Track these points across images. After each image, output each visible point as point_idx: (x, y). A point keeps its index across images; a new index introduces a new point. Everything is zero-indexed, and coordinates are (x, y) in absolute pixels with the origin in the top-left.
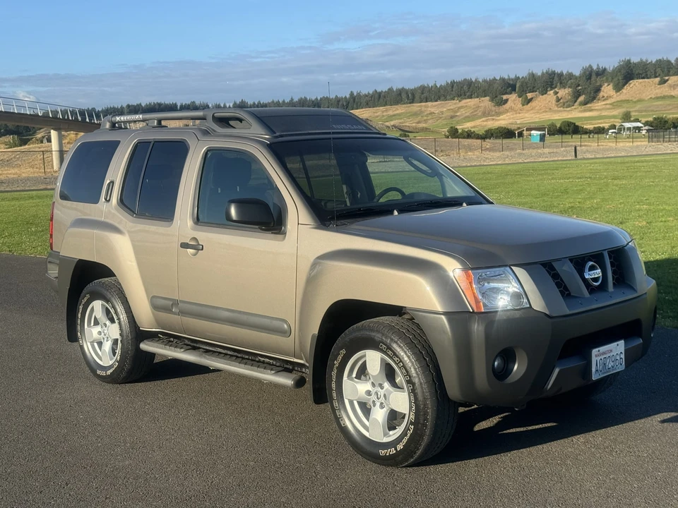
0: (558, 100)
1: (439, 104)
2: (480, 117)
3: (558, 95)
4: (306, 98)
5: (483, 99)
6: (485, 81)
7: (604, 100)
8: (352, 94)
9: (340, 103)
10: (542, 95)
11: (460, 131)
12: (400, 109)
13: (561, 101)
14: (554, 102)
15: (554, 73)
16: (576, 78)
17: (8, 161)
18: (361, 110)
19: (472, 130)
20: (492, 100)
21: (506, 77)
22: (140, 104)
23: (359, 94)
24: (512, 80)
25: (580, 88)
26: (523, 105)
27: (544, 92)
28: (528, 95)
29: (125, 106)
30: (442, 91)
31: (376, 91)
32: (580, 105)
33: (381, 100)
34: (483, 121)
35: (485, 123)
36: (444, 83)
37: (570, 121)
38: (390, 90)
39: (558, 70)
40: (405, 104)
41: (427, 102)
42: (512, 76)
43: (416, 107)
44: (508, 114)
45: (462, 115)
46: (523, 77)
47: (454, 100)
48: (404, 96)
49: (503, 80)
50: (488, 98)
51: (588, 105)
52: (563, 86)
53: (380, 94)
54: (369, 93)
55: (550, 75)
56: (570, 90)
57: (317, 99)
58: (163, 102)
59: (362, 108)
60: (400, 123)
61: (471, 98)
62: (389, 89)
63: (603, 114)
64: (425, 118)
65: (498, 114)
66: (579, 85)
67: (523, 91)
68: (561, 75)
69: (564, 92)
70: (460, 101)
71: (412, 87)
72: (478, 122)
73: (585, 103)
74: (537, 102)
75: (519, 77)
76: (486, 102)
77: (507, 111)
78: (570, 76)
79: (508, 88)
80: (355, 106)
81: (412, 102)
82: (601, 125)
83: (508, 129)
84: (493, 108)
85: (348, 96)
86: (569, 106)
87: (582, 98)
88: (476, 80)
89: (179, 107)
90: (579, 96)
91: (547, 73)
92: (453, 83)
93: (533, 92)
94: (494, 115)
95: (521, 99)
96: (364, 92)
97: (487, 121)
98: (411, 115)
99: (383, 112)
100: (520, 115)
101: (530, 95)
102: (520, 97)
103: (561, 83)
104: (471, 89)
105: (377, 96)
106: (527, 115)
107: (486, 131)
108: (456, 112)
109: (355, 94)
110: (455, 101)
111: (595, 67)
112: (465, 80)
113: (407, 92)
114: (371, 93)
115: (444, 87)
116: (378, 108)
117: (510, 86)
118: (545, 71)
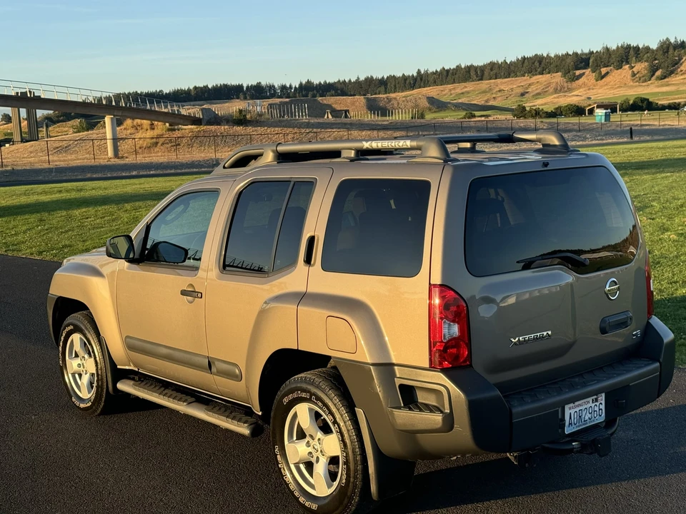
0: (634, 75)
1: (509, 81)
2: (552, 94)
3: (634, 69)
4: (372, 77)
5: (555, 74)
6: (557, 56)
7: (682, 75)
8: (419, 72)
9: (407, 82)
10: (618, 69)
11: (528, 109)
12: (469, 86)
13: (637, 76)
14: (629, 77)
15: (629, 47)
16: (653, 51)
17: (66, 147)
18: (428, 88)
19: (541, 108)
20: (564, 75)
21: (579, 52)
22: (207, 86)
23: (426, 72)
24: (586, 54)
25: (657, 62)
26: (597, 80)
27: (619, 67)
28: (602, 70)
29: (191, 88)
30: (512, 68)
31: (444, 68)
32: (656, 80)
33: (449, 77)
34: (555, 98)
35: (556, 100)
36: (514, 59)
37: (643, 96)
38: (459, 67)
39: (634, 44)
40: (473, 81)
41: (496, 79)
42: (586, 51)
43: (484, 84)
44: (581, 90)
45: (532, 92)
46: (597, 52)
47: (524, 76)
48: (472, 73)
49: (576, 54)
50: (559, 74)
51: (666, 80)
52: (639, 59)
53: (448, 71)
54: (436, 71)
55: (626, 48)
56: (646, 64)
57: (383, 77)
58: (229, 83)
59: (430, 86)
60: (468, 101)
61: (543, 74)
62: (457, 66)
63: (681, 89)
64: (494, 96)
65: (570, 90)
66: (656, 59)
67: (597, 66)
68: (637, 49)
69: (641, 67)
70: (531, 77)
71: (481, 64)
72: (549, 99)
73: (663, 77)
74: (611, 77)
75: (593, 52)
76: (557, 78)
77: (580, 87)
78: (647, 49)
79: (581, 63)
80: (422, 84)
81: (481, 79)
82: (677, 101)
83: (578, 106)
84: (566, 84)
85: (415, 74)
86: (645, 81)
87: (659, 73)
88: (548, 55)
89: (245, 88)
90: (657, 70)
91: (622, 47)
92: (524, 59)
93: (607, 66)
94: (566, 91)
95: (594, 74)
96: (432, 70)
97: (558, 97)
98: (480, 93)
99: (450, 90)
100: (595, 91)
101: (604, 70)
102: (593, 72)
103: (637, 57)
104: (543, 65)
105: (445, 73)
106: (600, 91)
107: (556, 109)
108: (527, 88)
109: (422, 72)
110: (525, 78)
111: (672, 41)
112: (536, 55)
113: (476, 68)
114: (439, 70)
115: (514, 63)
116: (445, 86)
117: (582, 61)
118: (620, 45)
